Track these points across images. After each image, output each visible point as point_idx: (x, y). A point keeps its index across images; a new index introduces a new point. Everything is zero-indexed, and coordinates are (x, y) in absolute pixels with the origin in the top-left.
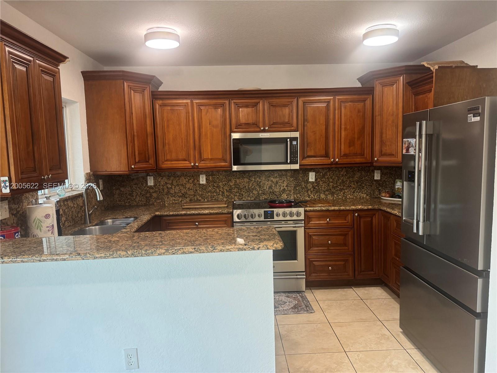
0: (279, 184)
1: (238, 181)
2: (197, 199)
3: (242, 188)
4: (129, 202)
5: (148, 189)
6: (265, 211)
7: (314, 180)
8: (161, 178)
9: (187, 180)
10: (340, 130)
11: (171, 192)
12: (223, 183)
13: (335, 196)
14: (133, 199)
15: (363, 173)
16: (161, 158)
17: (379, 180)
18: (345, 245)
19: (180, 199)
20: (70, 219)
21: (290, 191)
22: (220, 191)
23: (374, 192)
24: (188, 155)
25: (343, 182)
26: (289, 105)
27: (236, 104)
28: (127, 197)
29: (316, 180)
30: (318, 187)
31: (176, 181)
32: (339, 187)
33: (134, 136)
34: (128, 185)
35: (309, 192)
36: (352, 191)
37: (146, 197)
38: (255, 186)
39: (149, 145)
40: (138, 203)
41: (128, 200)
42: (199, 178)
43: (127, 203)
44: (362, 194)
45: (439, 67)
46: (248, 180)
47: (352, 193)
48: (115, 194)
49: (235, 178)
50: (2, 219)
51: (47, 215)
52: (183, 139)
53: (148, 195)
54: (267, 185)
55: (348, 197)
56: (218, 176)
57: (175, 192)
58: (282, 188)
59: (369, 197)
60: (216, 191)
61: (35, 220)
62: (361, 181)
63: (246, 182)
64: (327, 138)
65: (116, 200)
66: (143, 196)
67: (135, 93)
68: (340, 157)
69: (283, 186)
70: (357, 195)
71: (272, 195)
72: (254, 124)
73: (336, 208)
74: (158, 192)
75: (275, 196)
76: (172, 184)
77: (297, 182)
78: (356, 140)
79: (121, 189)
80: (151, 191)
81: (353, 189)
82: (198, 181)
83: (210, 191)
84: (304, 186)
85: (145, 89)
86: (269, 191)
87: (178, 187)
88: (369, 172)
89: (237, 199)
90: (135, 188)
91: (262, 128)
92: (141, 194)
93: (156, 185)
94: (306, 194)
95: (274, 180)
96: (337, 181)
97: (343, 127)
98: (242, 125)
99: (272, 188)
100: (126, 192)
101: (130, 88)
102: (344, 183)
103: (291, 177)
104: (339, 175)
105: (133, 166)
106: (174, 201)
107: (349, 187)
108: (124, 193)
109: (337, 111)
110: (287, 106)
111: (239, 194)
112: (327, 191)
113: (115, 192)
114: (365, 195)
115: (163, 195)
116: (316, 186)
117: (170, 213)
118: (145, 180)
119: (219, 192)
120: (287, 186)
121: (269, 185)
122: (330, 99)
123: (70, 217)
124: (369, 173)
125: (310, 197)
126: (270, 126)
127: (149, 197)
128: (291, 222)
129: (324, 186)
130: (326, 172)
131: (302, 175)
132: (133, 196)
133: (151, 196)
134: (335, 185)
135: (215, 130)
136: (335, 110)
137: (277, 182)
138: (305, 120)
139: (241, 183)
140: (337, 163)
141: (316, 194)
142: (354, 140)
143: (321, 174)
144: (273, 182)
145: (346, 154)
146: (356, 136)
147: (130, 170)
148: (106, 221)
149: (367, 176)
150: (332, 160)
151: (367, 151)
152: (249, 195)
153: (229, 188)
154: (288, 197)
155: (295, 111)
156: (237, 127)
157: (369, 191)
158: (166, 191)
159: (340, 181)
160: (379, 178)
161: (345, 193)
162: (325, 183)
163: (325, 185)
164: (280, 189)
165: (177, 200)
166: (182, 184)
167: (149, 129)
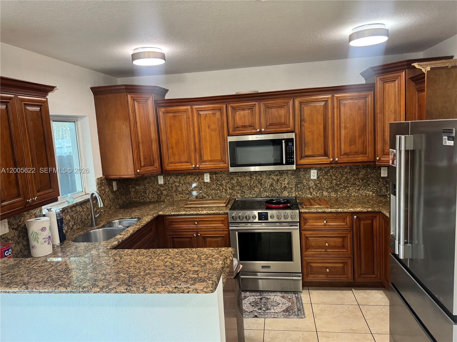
0: (280, 182)
1: (240, 179)
2: (203, 196)
3: (244, 186)
4: (143, 199)
5: (159, 187)
6: (259, 213)
7: (315, 178)
8: (170, 177)
9: (193, 178)
10: (340, 128)
11: (179, 190)
12: (226, 181)
13: (339, 193)
14: (147, 197)
15: (369, 170)
16: (166, 161)
17: (386, 177)
18: (343, 247)
19: (187, 197)
20: (79, 222)
21: (291, 188)
22: (223, 188)
23: (381, 189)
24: (190, 157)
25: (347, 179)
26: (285, 106)
27: (233, 108)
28: (141, 195)
29: (318, 178)
30: (320, 185)
31: (183, 180)
32: (343, 184)
33: (139, 143)
34: (142, 184)
35: (311, 190)
36: (357, 189)
37: (158, 194)
38: (256, 184)
39: (154, 150)
40: (151, 200)
41: (142, 197)
42: (204, 176)
43: (141, 199)
44: (368, 191)
45: (431, 68)
46: (249, 178)
47: (357, 190)
48: (131, 192)
49: (237, 177)
50: (1, 235)
51: (43, 228)
52: (185, 143)
53: (159, 193)
54: (268, 183)
55: (353, 195)
56: (221, 175)
57: (183, 190)
58: (283, 186)
59: (375, 195)
60: (219, 189)
61: (32, 233)
62: (367, 178)
63: (247, 180)
64: (325, 137)
65: (132, 197)
66: (155, 193)
67: (139, 104)
68: (340, 156)
69: (285, 184)
70: (363, 193)
71: (273, 192)
72: (250, 126)
73: (333, 210)
74: (168, 190)
75: (276, 194)
76: (179, 182)
77: (298, 180)
78: (357, 138)
79: (136, 187)
80: (162, 189)
81: (358, 187)
82: (203, 179)
83: (214, 189)
84: (305, 184)
85: (148, 99)
86: (270, 188)
87: (185, 185)
88: (375, 169)
89: (240, 197)
90: (148, 187)
91: (258, 130)
92: (153, 191)
93: (166, 183)
94: (308, 191)
95: (275, 178)
96: (341, 179)
97: (343, 125)
98: (239, 128)
99: (273, 186)
100: (141, 190)
101: (134, 99)
102: (348, 181)
103: (292, 175)
104: (343, 172)
105: (138, 171)
106: (181, 198)
107: (354, 185)
108: (139, 191)
109: (335, 110)
110: (283, 106)
111: (242, 191)
112: (330, 188)
113: (132, 190)
114: (372, 192)
115: (173, 193)
116: (318, 183)
117: (172, 213)
118: (156, 179)
119: (223, 190)
120: (288, 184)
121: (270, 183)
122: (328, 98)
123: (79, 220)
124: (374, 171)
125: (313, 194)
126: (266, 127)
127: (160, 194)
128: (286, 224)
129: (326, 183)
130: (329, 170)
131: (304, 173)
132: (146, 194)
133: (162, 193)
134: (339, 182)
135: (213, 133)
136: (333, 108)
137: (278, 180)
138: (302, 120)
139: (243, 181)
140: (336, 163)
141: (318, 192)
142: (355, 139)
143: (324, 172)
144: (274, 180)
145: (347, 153)
146: (357, 134)
147: (136, 174)
148: (114, 221)
149: (372, 173)
150: (331, 159)
151: (370, 150)
152: (251, 192)
153: (232, 186)
154: (289, 195)
155: (291, 111)
156: (234, 129)
157: (375, 189)
158: (174, 188)
159: (344, 178)
160: (386, 175)
161: (350, 191)
162: (328, 180)
163: (328, 183)
164: (281, 186)
165: (184, 197)
166: (189, 182)
167: (154, 135)
